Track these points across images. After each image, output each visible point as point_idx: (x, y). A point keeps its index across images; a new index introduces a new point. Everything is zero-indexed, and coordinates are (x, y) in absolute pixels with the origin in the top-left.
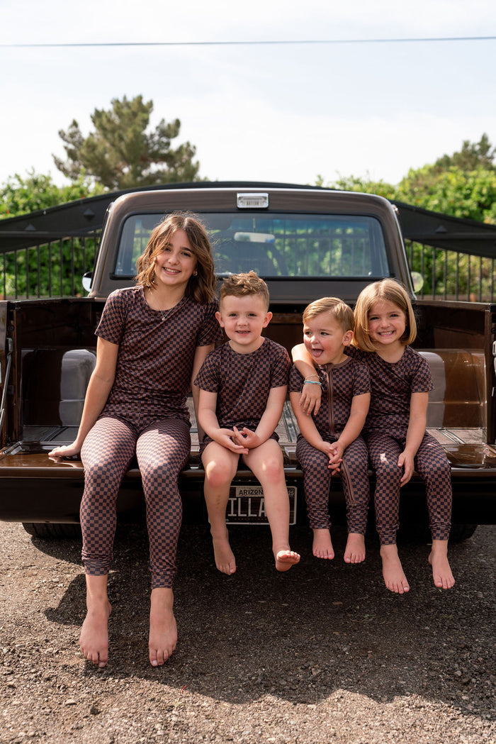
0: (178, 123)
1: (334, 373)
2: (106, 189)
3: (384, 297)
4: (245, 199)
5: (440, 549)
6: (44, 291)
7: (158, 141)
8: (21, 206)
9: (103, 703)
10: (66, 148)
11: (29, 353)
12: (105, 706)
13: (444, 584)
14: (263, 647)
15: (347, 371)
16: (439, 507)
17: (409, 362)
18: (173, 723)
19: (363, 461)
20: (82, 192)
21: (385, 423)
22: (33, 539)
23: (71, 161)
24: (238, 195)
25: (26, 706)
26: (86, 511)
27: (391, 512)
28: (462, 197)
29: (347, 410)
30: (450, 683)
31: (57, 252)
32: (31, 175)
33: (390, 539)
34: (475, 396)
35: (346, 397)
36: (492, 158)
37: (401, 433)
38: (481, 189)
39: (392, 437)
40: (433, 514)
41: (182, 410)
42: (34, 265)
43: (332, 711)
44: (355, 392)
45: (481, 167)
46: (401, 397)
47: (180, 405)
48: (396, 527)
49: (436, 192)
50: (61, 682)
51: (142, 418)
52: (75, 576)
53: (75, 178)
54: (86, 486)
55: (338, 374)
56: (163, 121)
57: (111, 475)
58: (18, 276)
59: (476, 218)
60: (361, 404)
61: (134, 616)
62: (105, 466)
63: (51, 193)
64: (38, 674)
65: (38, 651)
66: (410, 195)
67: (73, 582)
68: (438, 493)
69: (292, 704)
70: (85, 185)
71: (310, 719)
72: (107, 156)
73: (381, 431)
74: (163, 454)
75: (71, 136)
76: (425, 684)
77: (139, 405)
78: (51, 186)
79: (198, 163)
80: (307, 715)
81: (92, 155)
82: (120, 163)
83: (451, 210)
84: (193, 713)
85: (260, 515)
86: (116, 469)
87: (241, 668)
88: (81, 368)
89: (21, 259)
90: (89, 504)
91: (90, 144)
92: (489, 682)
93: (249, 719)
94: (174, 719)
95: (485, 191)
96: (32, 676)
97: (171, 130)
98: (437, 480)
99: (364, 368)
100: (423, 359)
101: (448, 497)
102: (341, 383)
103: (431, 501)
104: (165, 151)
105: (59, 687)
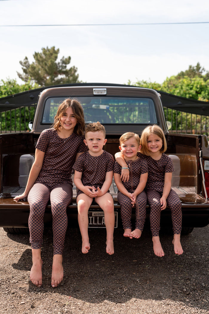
0: (70, 58)
1: (133, 164)
2: (40, 86)
3: (153, 133)
4: (97, 91)
5: (177, 238)
6: (13, 129)
7: (61, 65)
8: (3, 93)
9: (36, 303)
10: (22, 68)
11: (6, 156)
12: (37, 305)
13: (179, 253)
14: (104, 279)
15: (138, 163)
16: (176, 220)
17: (164, 160)
18: (65, 312)
19: (145, 201)
20: (29, 87)
21: (154, 185)
22: (8, 234)
23: (24, 74)
24: (94, 89)
25: (4, 305)
26: (31, 222)
27: (157, 223)
28: (189, 89)
29: (138, 180)
30: (181, 294)
31: (19, 112)
32: (8, 79)
33: (157, 234)
34: (193, 174)
35: (138, 175)
36: (201, 72)
37: (161, 189)
38: (197, 86)
39: (157, 191)
40: (174, 223)
41: (70, 180)
42: (9, 118)
43: (132, 306)
44: (142, 173)
45: (197, 76)
46: (161, 175)
47: (68, 178)
48: (159, 229)
49: (178, 87)
50: (19, 294)
51: (52, 183)
52: (25, 250)
53: (27, 81)
54: (30, 212)
55: (134, 165)
56: (63, 57)
57: (41, 207)
58: (2, 122)
59: (195, 98)
60: (144, 178)
61: (49, 267)
62: (39, 203)
63: (16, 87)
64: (9, 291)
65: (9, 281)
66: (167, 88)
67: (24, 252)
68: (176, 215)
69: (115, 303)
70: (31, 84)
71: (123, 309)
72: (40, 72)
73: (152, 188)
74: (60, 198)
75: (25, 63)
76: (171, 294)
77: (52, 178)
78: (16, 84)
79: (78, 75)
80: (121, 308)
81: (33, 71)
82: (46, 75)
83: (184, 95)
84: (74, 307)
85: (102, 224)
86: (43, 204)
87: (94, 288)
88: (28, 162)
89: (3, 115)
90: (32, 219)
91: (33, 66)
92: (197, 294)
93: (97, 310)
94: (66, 310)
95: (198, 86)
96: (7, 292)
97: (67, 61)
98: (175, 209)
99: (145, 162)
100: (170, 159)
101: (180, 216)
102: (135, 169)
103: (173, 218)
104: (64, 70)
105: (18, 297)
